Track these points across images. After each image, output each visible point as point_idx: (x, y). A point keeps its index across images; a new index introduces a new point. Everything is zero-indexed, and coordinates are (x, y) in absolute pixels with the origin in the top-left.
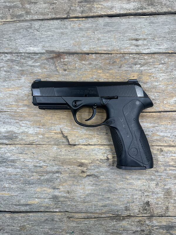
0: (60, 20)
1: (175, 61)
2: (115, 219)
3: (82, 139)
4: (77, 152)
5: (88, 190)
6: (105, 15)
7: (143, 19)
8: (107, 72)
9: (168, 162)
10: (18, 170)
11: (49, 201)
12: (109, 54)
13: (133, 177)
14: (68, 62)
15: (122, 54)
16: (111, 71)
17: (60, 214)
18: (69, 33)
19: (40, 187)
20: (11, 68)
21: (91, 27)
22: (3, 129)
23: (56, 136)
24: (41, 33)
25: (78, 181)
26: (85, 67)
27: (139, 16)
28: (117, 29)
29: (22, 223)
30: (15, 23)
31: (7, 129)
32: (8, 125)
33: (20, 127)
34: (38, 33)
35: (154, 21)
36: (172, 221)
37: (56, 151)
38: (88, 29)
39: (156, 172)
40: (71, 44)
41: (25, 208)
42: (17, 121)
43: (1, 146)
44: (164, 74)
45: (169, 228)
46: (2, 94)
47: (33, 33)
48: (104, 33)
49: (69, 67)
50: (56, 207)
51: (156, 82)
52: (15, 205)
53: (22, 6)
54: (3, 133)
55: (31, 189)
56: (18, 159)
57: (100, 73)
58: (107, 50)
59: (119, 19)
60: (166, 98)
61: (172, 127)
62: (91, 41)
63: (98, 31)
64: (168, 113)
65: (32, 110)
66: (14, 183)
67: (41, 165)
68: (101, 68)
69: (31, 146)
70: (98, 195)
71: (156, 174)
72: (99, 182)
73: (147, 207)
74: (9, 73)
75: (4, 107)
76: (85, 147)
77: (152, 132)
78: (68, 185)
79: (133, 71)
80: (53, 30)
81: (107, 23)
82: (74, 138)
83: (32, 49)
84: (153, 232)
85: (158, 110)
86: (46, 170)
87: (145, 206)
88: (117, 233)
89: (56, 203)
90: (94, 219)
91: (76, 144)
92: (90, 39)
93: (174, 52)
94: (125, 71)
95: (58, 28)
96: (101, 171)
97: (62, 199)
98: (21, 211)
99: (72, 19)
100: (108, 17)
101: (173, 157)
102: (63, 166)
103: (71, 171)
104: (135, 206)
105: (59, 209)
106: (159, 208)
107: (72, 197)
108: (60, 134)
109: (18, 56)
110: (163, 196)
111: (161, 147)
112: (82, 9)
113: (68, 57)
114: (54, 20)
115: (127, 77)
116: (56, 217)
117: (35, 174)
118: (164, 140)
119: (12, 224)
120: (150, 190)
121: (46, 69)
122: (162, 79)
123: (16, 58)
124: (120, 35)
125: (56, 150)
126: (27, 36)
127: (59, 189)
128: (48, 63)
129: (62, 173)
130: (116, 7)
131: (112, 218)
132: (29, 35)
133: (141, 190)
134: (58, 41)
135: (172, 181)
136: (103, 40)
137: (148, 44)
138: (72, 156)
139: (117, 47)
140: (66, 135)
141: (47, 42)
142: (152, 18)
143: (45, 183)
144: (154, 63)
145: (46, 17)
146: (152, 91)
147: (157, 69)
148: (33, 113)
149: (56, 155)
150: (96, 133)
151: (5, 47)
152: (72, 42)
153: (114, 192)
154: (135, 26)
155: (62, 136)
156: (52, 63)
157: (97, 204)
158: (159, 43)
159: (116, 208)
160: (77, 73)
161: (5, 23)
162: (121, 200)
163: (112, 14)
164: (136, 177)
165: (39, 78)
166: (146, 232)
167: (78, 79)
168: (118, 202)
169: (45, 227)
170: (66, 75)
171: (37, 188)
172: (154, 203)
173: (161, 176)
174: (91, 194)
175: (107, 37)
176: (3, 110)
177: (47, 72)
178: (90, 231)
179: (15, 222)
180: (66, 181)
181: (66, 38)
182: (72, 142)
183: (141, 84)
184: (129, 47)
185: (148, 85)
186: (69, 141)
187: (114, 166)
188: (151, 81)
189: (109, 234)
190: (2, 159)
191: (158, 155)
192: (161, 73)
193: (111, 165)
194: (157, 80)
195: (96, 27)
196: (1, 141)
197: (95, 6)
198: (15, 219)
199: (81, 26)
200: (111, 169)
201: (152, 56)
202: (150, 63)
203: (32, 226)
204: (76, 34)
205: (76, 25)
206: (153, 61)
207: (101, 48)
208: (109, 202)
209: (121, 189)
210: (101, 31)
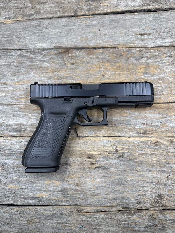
0: (67, 18)
2: (126, 213)
3: (90, 131)
4: (86, 144)
5: (98, 182)
6: (111, 12)
7: (148, 15)
8: (115, 65)
11: (58, 194)
12: (115, 48)
13: (143, 169)
14: (76, 56)
15: (129, 48)
16: (118, 64)
17: (68, 207)
18: (76, 30)
19: (48, 179)
20: (21, 63)
21: (97, 23)
22: (12, 122)
24: (50, 30)
25: (87, 173)
26: (93, 61)
27: (144, 13)
28: (123, 25)
29: (30, 217)
30: (26, 21)
31: (16, 121)
32: (17, 117)
33: (29, 119)
34: (47, 30)
35: (158, 17)
38: (94, 26)
39: (167, 163)
40: (78, 40)
41: (34, 202)
42: (26, 113)
43: (10, 138)
44: (170, 66)
46: (12, 88)
47: (42, 30)
48: (110, 29)
49: (77, 61)
50: (65, 200)
51: (163, 74)
52: (24, 198)
53: (32, 6)
54: (12, 125)
55: (39, 182)
57: (107, 66)
58: (114, 45)
59: (124, 15)
60: (174, 89)
63: (105, 28)
66: (22, 176)
68: (108, 61)
70: (108, 188)
71: (167, 165)
72: (109, 174)
73: (160, 200)
74: (19, 68)
75: (14, 100)
76: (94, 139)
77: (161, 122)
78: (77, 177)
79: (140, 64)
80: (61, 27)
81: (112, 20)
82: (82, 130)
83: (41, 45)
84: (166, 226)
85: (166, 101)
87: (158, 199)
88: (129, 228)
89: (65, 197)
90: (104, 213)
91: (85, 135)
92: (97, 35)
94: (132, 64)
95: (66, 25)
96: (111, 163)
97: (71, 192)
98: (30, 204)
99: (79, 17)
100: (114, 14)
102: (72, 158)
103: (80, 163)
104: (147, 198)
105: (68, 202)
106: (172, 201)
107: (81, 190)
109: (28, 52)
111: (171, 138)
112: (88, 7)
113: (76, 52)
114: (62, 18)
115: (134, 69)
116: (65, 210)
118: (174, 131)
119: (20, 218)
120: (162, 182)
121: (55, 63)
122: (169, 70)
123: (25, 54)
124: (126, 30)
127: (68, 181)
128: (57, 58)
129: (71, 165)
130: (121, 5)
132: (38, 32)
133: (152, 182)
134: (66, 37)
136: (109, 35)
137: (153, 39)
138: (81, 148)
139: (123, 41)
140: (74, 127)
141: (55, 38)
142: (156, 14)
143: (54, 175)
144: (160, 56)
145: (55, 16)
147: (163, 62)
151: (16, 44)
152: (79, 38)
153: (124, 185)
154: (140, 22)
156: (60, 58)
157: (108, 197)
158: (164, 37)
160: (85, 67)
161: (15, 22)
162: (131, 192)
163: (118, 11)
164: (147, 169)
165: (48, 72)
166: (159, 226)
167: (86, 72)
168: (129, 194)
169: (54, 221)
170: (74, 69)
171: (46, 180)
172: (167, 196)
173: (173, 167)
174: (101, 186)
175: (113, 33)
176: (13, 103)
177: (56, 66)
178: (100, 226)
179: (23, 216)
180: (75, 173)
181: (74, 34)
182: (80, 134)
183: (148, 76)
184: (135, 41)
185: (156, 77)
186: (77, 132)
187: (124, 158)
188: (158, 73)
189: (120, 228)
190: (11, 152)
191: (168, 146)
192: (167, 65)
193: (121, 156)
194: (163, 72)
195: (102, 24)
196: (10, 134)
197: (101, 4)
198: (23, 213)
199: (87, 23)
200: (121, 160)
201: (157, 49)
202: (156, 55)
203: (40, 220)
204: (83, 30)
205: (83, 22)
206: (159, 54)
207: (108, 43)
208: (119, 195)
209: (131, 181)
210: (107, 27)
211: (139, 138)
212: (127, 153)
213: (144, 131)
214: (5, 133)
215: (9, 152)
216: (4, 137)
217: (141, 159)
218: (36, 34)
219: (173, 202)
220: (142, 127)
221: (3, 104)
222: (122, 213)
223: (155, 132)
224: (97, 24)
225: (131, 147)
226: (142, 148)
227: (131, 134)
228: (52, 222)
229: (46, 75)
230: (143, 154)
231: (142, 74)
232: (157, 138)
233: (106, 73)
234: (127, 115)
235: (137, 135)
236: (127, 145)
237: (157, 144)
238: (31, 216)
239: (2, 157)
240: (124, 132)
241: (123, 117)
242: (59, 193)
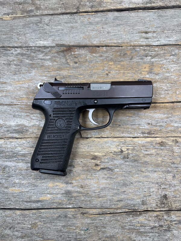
0: (69, 15)
2: (131, 214)
3: (94, 132)
4: (90, 145)
5: (103, 184)
6: (115, 9)
7: (152, 13)
8: (119, 64)
11: (62, 196)
12: (119, 46)
13: (149, 170)
14: (78, 55)
15: (133, 46)
16: (122, 63)
17: (73, 210)
18: (79, 27)
19: (52, 182)
20: (21, 61)
21: (100, 21)
22: (13, 123)
24: (51, 27)
25: (92, 174)
26: (96, 60)
27: (148, 10)
28: (126, 23)
30: (25, 18)
31: (17, 122)
32: (18, 118)
33: (30, 120)
34: (48, 27)
35: (163, 15)
38: (97, 23)
39: (172, 164)
40: (81, 37)
41: (37, 205)
42: (28, 114)
43: (11, 140)
44: (175, 66)
46: (13, 87)
47: (43, 27)
48: (114, 26)
49: (80, 60)
50: (69, 203)
51: (168, 73)
52: (26, 202)
53: (32, 2)
54: (13, 127)
55: (42, 184)
56: (29, 153)
57: (111, 65)
58: (118, 43)
59: (128, 13)
60: (179, 88)
62: (102, 34)
63: (108, 25)
66: (24, 178)
68: (111, 60)
70: (113, 190)
71: (172, 166)
72: (114, 175)
73: (165, 200)
74: (19, 67)
75: (15, 100)
76: (98, 140)
78: (81, 179)
79: (144, 63)
80: (63, 24)
81: (116, 17)
83: (42, 43)
84: (172, 227)
85: (171, 101)
87: (163, 200)
88: (134, 230)
89: (69, 199)
90: (109, 215)
91: (89, 136)
92: (100, 33)
94: (136, 63)
95: (68, 22)
96: (116, 164)
97: (76, 194)
98: (33, 208)
99: (81, 14)
100: (117, 11)
102: (76, 159)
103: (84, 165)
104: (152, 199)
105: (73, 205)
106: (178, 201)
107: (86, 192)
110: (180, 189)
111: (176, 138)
112: (91, 4)
113: (79, 50)
114: (64, 15)
115: (138, 68)
116: (69, 213)
118: (179, 131)
119: (22, 222)
120: (167, 183)
121: (57, 62)
122: (173, 70)
123: (26, 52)
124: (130, 28)
126: (37, 30)
127: (72, 183)
128: (59, 57)
129: (75, 166)
130: (125, 2)
132: (39, 29)
133: (157, 183)
134: (68, 35)
136: (113, 33)
137: (157, 37)
138: (85, 149)
139: (127, 39)
141: (57, 36)
142: (161, 12)
143: (58, 177)
144: (164, 55)
145: (56, 12)
146: (164, 82)
147: (168, 60)
151: (15, 42)
152: (82, 35)
153: (129, 186)
154: (144, 20)
156: (62, 56)
157: (113, 198)
158: (168, 35)
159: (132, 202)
160: (88, 66)
161: (15, 18)
162: (137, 193)
163: (121, 8)
164: (152, 169)
165: (49, 71)
166: (165, 227)
167: (89, 71)
168: (134, 196)
169: (58, 224)
170: (77, 67)
171: (49, 183)
172: (172, 197)
173: (178, 167)
174: (106, 188)
175: (117, 30)
176: (14, 103)
177: (58, 65)
178: (106, 228)
179: (26, 220)
180: (79, 175)
181: (76, 31)
182: (84, 135)
183: (153, 75)
184: (139, 40)
185: (160, 76)
186: (81, 133)
187: (129, 159)
188: (163, 72)
189: (126, 230)
190: (12, 154)
191: (173, 146)
192: (172, 64)
193: (125, 157)
194: (168, 71)
195: (105, 21)
196: (11, 135)
197: (104, 1)
198: (26, 216)
199: (90, 20)
200: (126, 161)
201: (162, 48)
202: (160, 54)
203: (44, 223)
204: (86, 28)
205: (86, 20)
206: (164, 53)
207: (112, 41)
208: (125, 197)
209: (137, 182)
210: (111, 25)
211: (144, 138)
212: (132, 153)
213: (148, 131)
214: (5, 135)
215: (10, 154)
216: (5, 139)
217: (145, 159)
220: (147, 127)
221: (3, 104)
222: (127, 214)
223: (160, 133)
225: (136, 148)
226: (147, 148)
227: (136, 134)
228: (56, 225)
229: (48, 74)
230: (148, 154)
231: (146, 73)
232: (162, 138)
233: (110, 72)
234: (132, 115)
235: (142, 135)
236: (132, 146)
237: (162, 144)
238: (34, 219)
239: (3, 160)
240: (129, 132)
241: (127, 117)
242: (64, 196)
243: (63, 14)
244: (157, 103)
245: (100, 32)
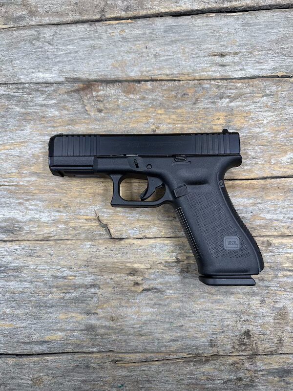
0: (87, 23)
1: (288, 90)
2: (192, 361)
3: (133, 229)
4: (125, 251)
5: (147, 314)
6: (167, 12)
7: (232, 19)
8: (173, 112)
9: (281, 263)
10: (27, 285)
11: (81, 334)
12: (175, 80)
13: (221, 291)
14: (104, 96)
15: (198, 80)
16: (179, 111)
17: (99, 355)
18: (105, 47)
19: (64, 311)
20: (7, 110)
21: (142, 34)
23: (89, 225)
24: (56, 47)
25: (129, 299)
26: (135, 105)
27: (225, 14)
28: (187, 38)
29: (35, 373)
30: (12, 30)
31: (4, 215)
32: (5, 208)
33: (25, 210)
34: (51, 47)
35: (251, 22)
36: (289, 362)
37: (90, 250)
38: (137, 39)
39: (260, 280)
40: (108, 65)
41: (41, 348)
42: (21, 200)
44: (270, 114)
45: (284, 373)
47: (41, 48)
48: (165, 44)
49: (107, 106)
50: (93, 344)
51: (257, 128)
52: (24, 343)
55: (49, 316)
56: (24, 266)
57: (161, 114)
58: (172, 74)
59: (190, 19)
60: (275, 154)
61: (287, 203)
62: (143, 59)
63: (155, 42)
64: (278, 179)
65: (45, 182)
66: (19, 306)
67: (65, 274)
68: (161, 105)
69: (47, 242)
70: (163, 323)
71: (261, 284)
72: (165, 300)
73: (247, 339)
74: (4, 119)
76: (139, 242)
77: (252, 212)
78: (111, 307)
79: (217, 110)
80: (77, 41)
81: (169, 28)
82: (119, 228)
83: (41, 76)
84: (256, 380)
85: (261, 176)
86: (73, 283)
87: (244, 339)
88: (197, 385)
89: (92, 338)
90: (157, 363)
91: (123, 237)
92: (141, 56)
93: (285, 74)
94: (203, 110)
95: (85, 38)
96: (168, 282)
97: (103, 330)
98: (34, 353)
99: (108, 22)
100: (172, 16)
101: (289, 255)
102: (102, 276)
103: (116, 284)
104: (226, 338)
105: (98, 348)
106: (267, 340)
107: (119, 327)
108: (94, 221)
109: (18, 88)
110: (272, 321)
111: (268, 239)
112: (126, 3)
113: (105, 88)
114: (78, 25)
115: (207, 120)
116: (93, 361)
117: (55, 289)
118: (273, 227)
119: (18, 375)
120: (251, 311)
121: (68, 110)
122: (268, 121)
123: (14, 93)
124: (193, 47)
125: (90, 248)
126: (33, 53)
127: (97, 314)
128: (71, 100)
129: (101, 287)
131: (187, 361)
132: (36, 52)
133: (235, 312)
134: (86, 61)
135: (287, 295)
136: (164, 56)
137: (241, 62)
138: (117, 258)
139: (189, 68)
140: (105, 222)
141: (67, 63)
142: (247, 17)
143: (73, 304)
144: (252, 95)
145: (65, 19)
146: (251, 143)
147: (258, 105)
148: (47, 186)
149: (90, 256)
150: (156, 217)
152: (110, 62)
153: (189, 317)
154: (218, 31)
155: (98, 224)
156: (77, 100)
157: (162, 337)
158: (260, 59)
160: (121, 116)
162: (201, 329)
163: (178, 10)
165: (55, 125)
166: (245, 381)
167: (123, 126)
168: (197, 332)
169: (76, 378)
170: (103, 119)
171: (60, 313)
172: (258, 333)
173: (270, 286)
174: (152, 320)
175: (171, 52)
177: (70, 114)
178: (151, 383)
179: (25, 372)
180: (108, 300)
181: (100, 55)
182: (116, 234)
183: (231, 131)
184: (209, 68)
186: (111, 231)
187: (189, 273)
188: (249, 125)
189: (183, 386)
192: (265, 111)
193: (184, 271)
194: (258, 123)
195: (151, 34)
198: (24, 367)
199: (124, 34)
200: (184, 277)
201: (248, 82)
202: (246, 94)
203: (53, 377)
204: (117, 47)
205: (117, 33)
206: (252, 92)
207: (161, 71)
208: (182, 334)
209: (201, 310)
210: (160, 42)
218: (32, 54)
219: (268, 342)
222: (186, 361)
224: (141, 36)
228: (73, 380)
229: (52, 131)
231: (220, 128)
233: (158, 128)
238: (37, 372)
242: (83, 334)
243: (76, 22)
244: (237, 179)
245: (141, 54)
